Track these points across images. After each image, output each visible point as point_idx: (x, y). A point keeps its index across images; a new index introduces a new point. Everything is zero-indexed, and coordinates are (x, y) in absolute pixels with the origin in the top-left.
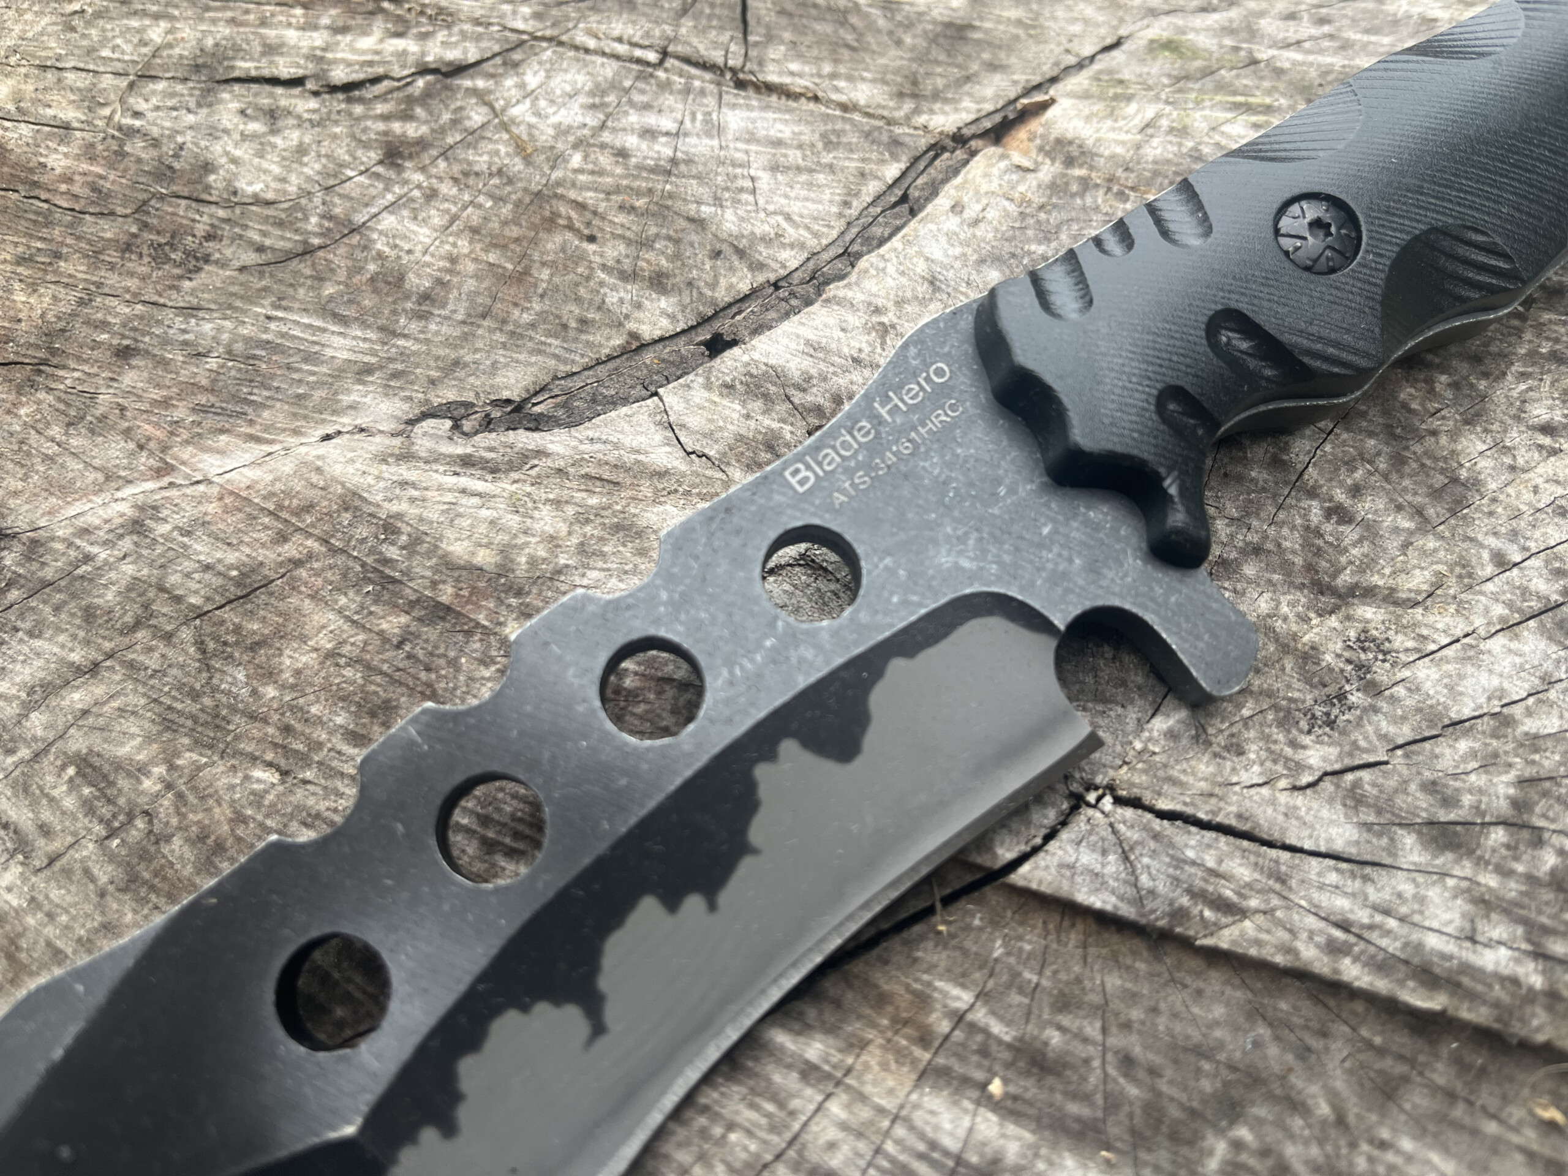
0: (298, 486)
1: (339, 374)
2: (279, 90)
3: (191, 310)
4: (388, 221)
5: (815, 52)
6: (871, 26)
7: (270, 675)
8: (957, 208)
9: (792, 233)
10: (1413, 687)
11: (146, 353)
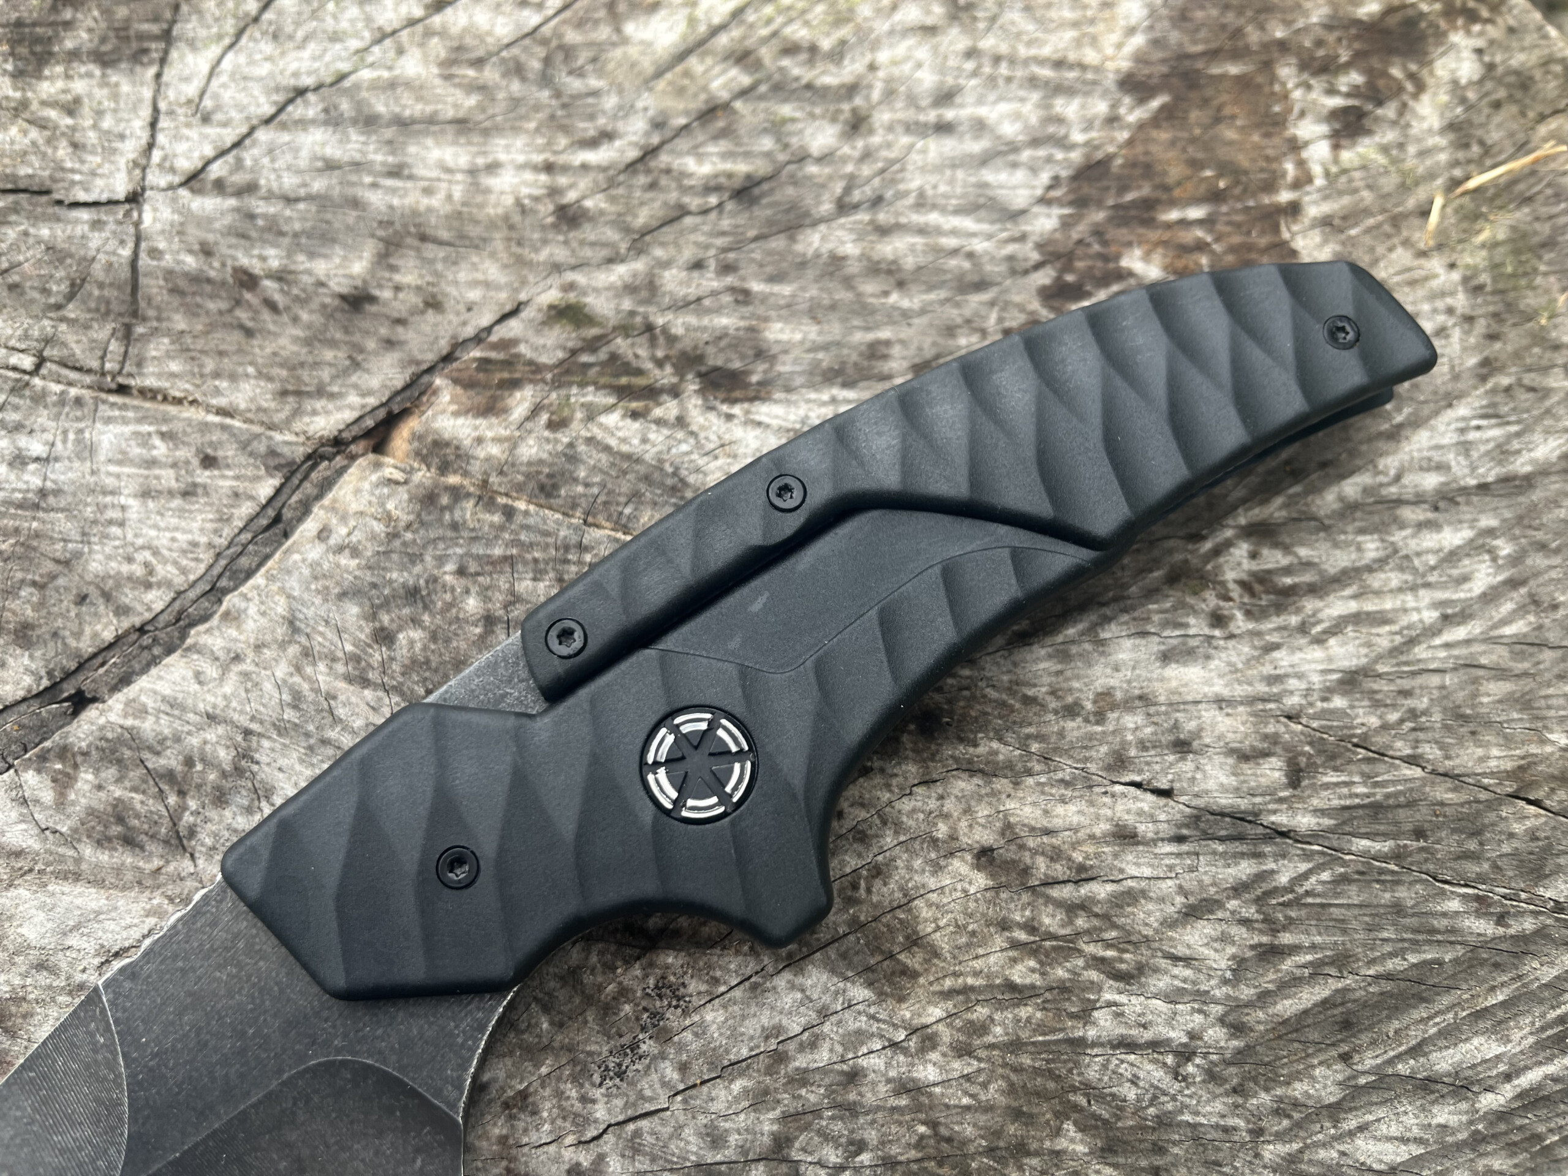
6: (267, 300)
8: (323, 534)
9: (160, 571)
10: (700, 1031)
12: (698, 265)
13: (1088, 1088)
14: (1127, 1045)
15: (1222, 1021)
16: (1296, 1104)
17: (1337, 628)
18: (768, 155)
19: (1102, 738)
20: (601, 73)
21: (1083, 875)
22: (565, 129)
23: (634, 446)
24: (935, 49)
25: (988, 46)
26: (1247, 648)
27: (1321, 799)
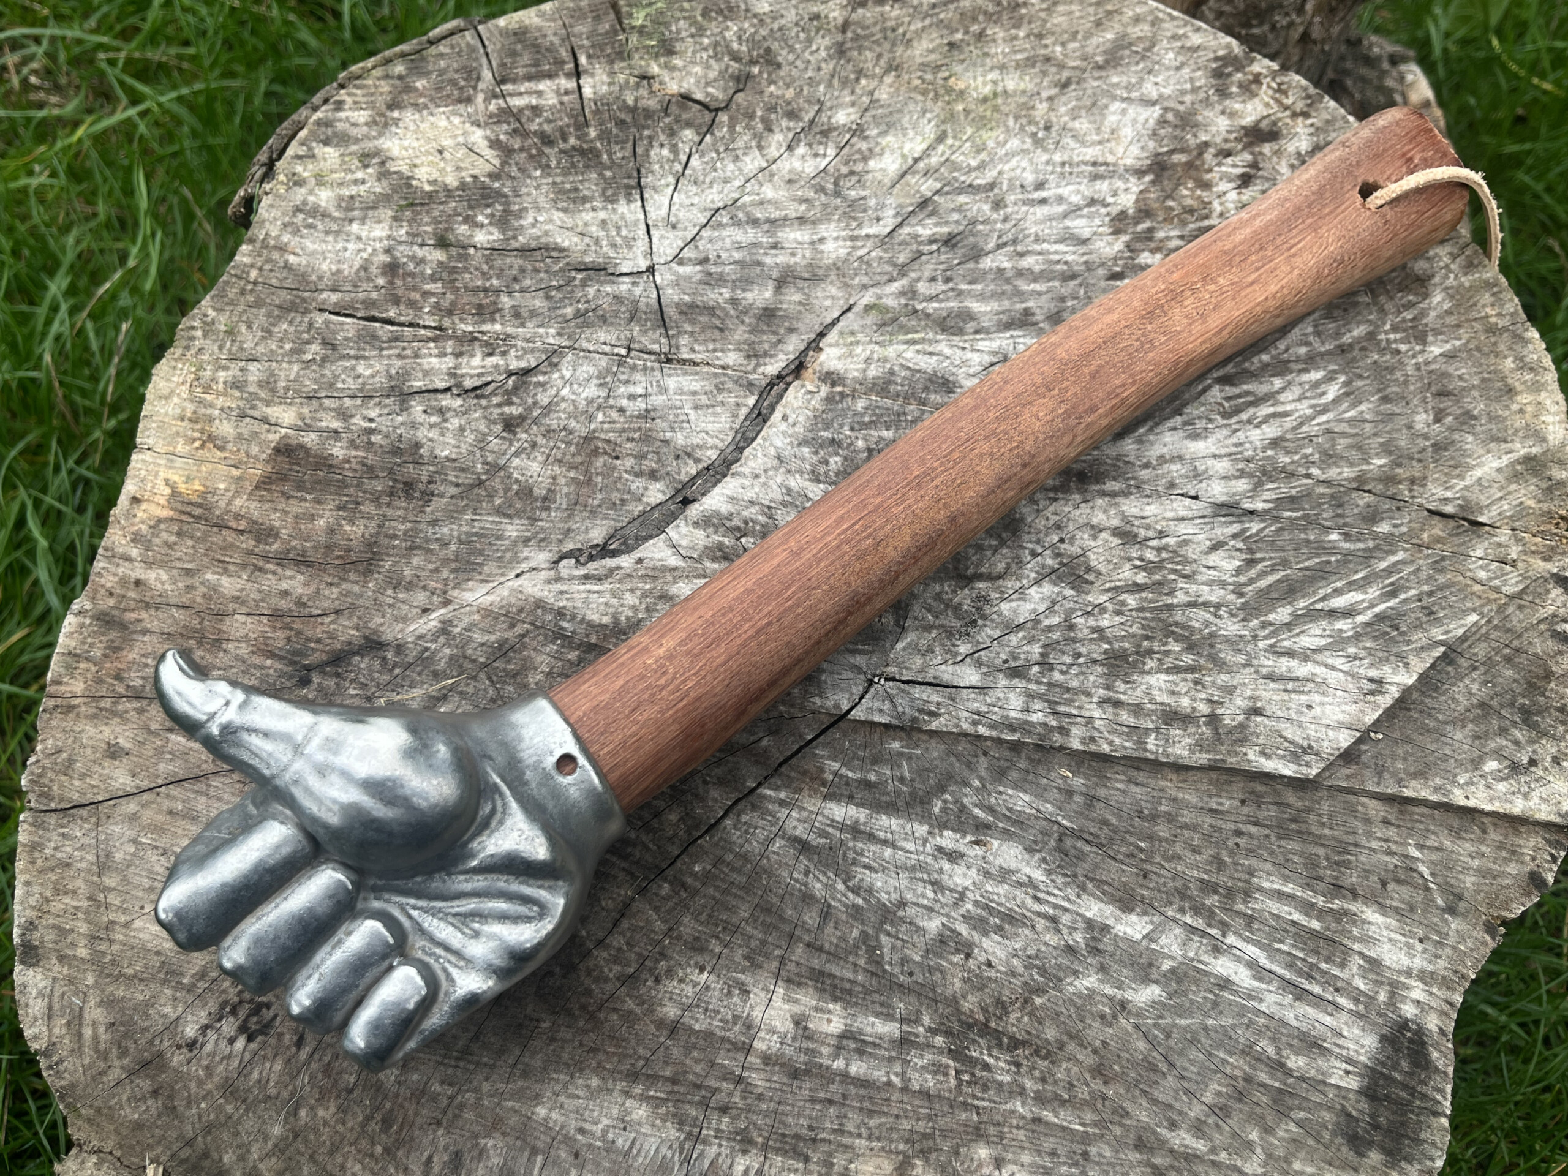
0: (513, 601)
1: (515, 543)
2: (440, 396)
3: (434, 523)
4: (516, 462)
5: (702, 338)
6: (727, 314)
8: (785, 418)
9: (711, 441)
10: (1000, 614)
11: (419, 547)
12: (933, 279)
13: (1176, 624)
14: (1193, 605)
15: (1233, 592)
16: (1271, 624)
17: (1265, 420)
18: (957, 222)
19: (1163, 476)
20: (864, 187)
21: (1161, 535)
22: (854, 219)
23: (923, 365)
24: (1031, 161)
25: (1057, 158)
26: (1225, 432)
27: (1267, 496)
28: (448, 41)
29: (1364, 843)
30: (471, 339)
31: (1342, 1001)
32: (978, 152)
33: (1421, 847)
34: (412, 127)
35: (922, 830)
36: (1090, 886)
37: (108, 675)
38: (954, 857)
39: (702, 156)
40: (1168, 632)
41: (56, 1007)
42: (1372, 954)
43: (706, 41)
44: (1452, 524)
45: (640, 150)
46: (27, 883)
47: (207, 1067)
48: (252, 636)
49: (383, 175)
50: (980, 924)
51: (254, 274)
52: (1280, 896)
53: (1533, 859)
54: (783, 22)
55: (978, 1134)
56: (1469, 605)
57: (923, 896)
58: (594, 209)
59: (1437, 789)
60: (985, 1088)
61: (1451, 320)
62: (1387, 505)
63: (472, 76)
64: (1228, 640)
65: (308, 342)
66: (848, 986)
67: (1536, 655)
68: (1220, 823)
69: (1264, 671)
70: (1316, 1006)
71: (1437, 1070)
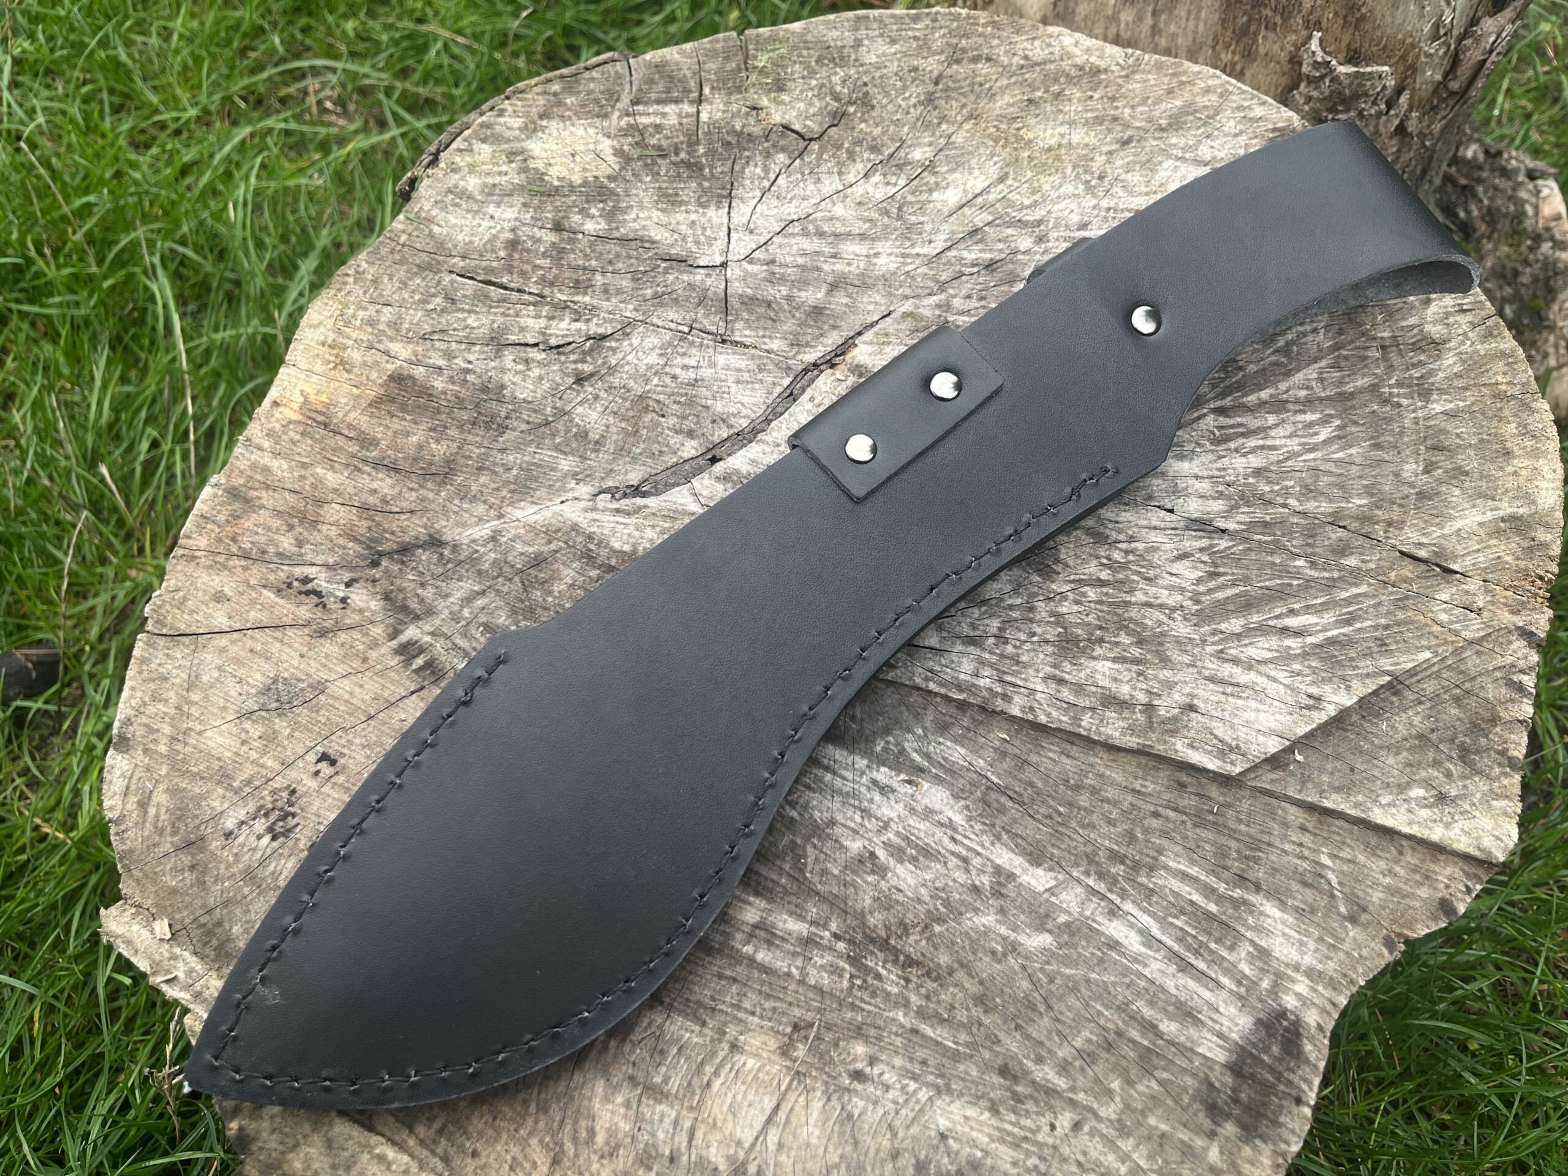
0: (554, 522)
1: (565, 476)
2: (529, 349)
3: (503, 450)
4: (580, 409)
5: (755, 325)
6: (781, 308)
7: (550, 593)
8: (812, 399)
9: (744, 412)
11: (488, 469)
12: (969, 297)
13: (1131, 620)
14: (1148, 605)
15: (1191, 599)
16: (1221, 632)
17: (1253, 450)
18: (1001, 251)
19: (1144, 488)
20: (924, 214)
21: (1132, 539)
22: (909, 239)
24: (1079, 204)
25: (1104, 204)
26: (1210, 456)
27: (1241, 518)
28: (600, 69)
29: (1277, 843)
30: (564, 306)
31: (1225, 981)
32: (1033, 193)
33: (1333, 856)
34: (555, 133)
35: (861, 763)
36: (1005, 837)
37: (227, 536)
38: (885, 790)
39: (789, 176)
40: (1122, 625)
41: (133, 787)
42: (1263, 944)
43: (814, 82)
44: (1423, 567)
45: (737, 168)
46: (133, 689)
47: (236, 855)
48: (342, 522)
49: (523, 170)
50: (898, 853)
51: (404, 238)
52: (1184, 876)
53: (1447, 887)
54: (885, 71)
55: (859, 1032)
56: (1424, 643)
57: (852, 819)
58: (687, 212)
59: (1357, 805)
60: (873, 994)
61: (1460, 383)
62: (1360, 541)
63: (613, 97)
64: (1178, 642)
65: (434, 296)
66: (770, 885)
67: (1486, 700)
68: (1140, 803)
69: (1207, 673)
70: (1198, 980)
71: (1307, 1062)
